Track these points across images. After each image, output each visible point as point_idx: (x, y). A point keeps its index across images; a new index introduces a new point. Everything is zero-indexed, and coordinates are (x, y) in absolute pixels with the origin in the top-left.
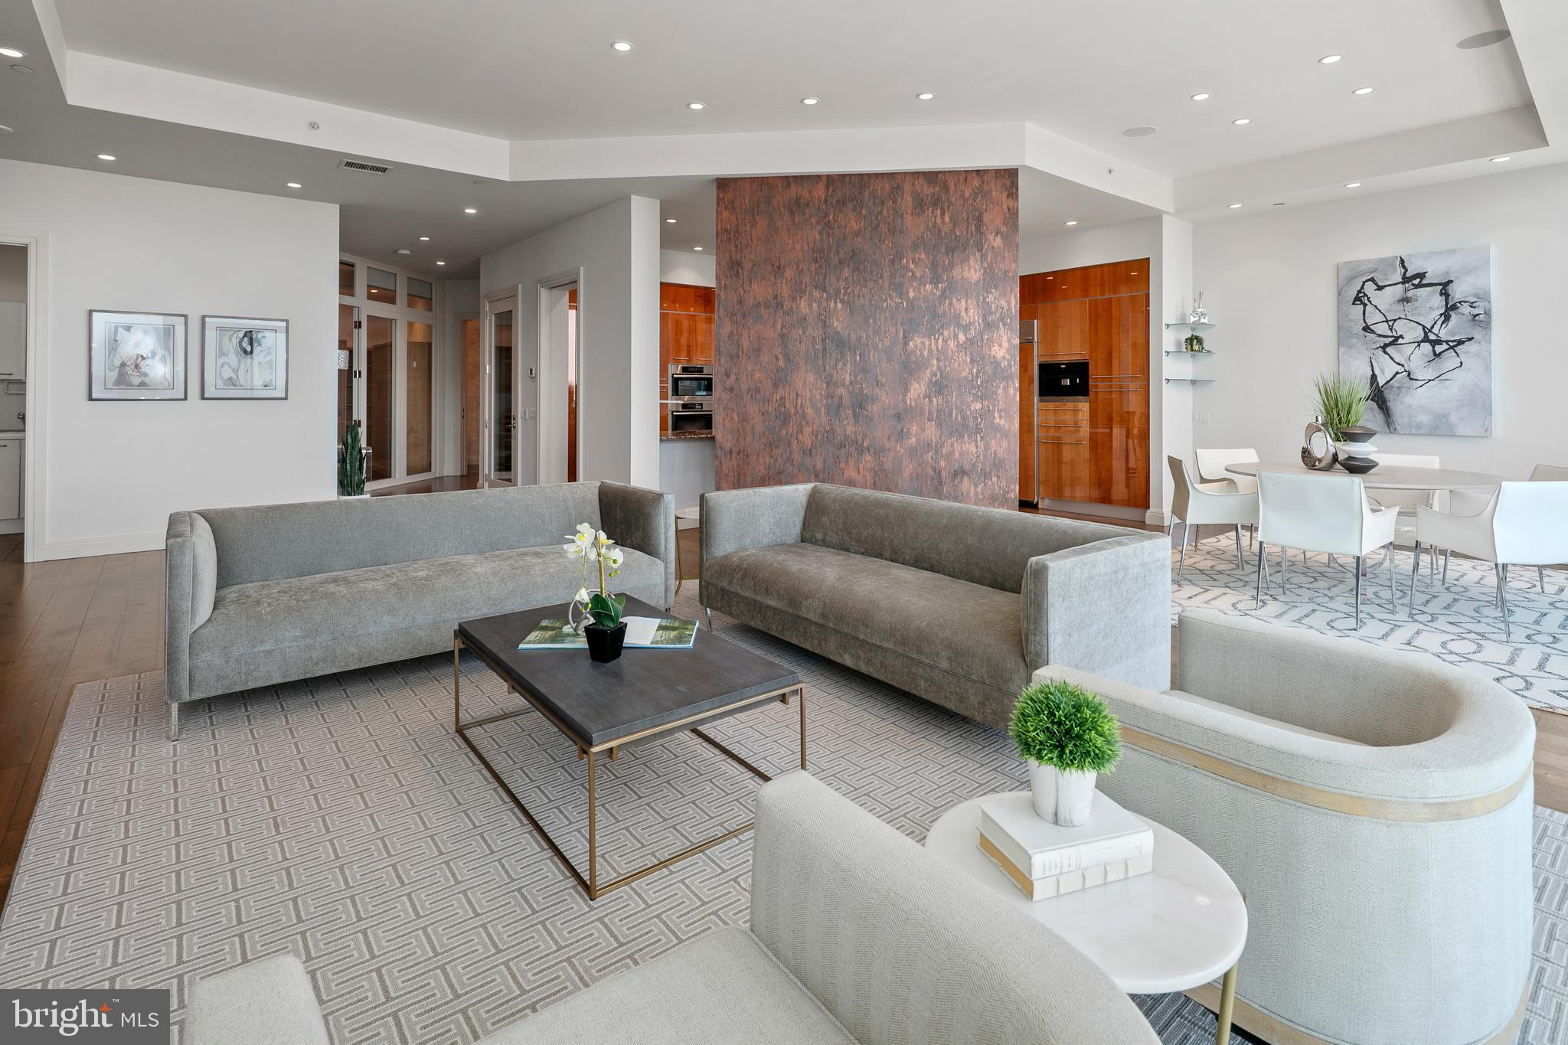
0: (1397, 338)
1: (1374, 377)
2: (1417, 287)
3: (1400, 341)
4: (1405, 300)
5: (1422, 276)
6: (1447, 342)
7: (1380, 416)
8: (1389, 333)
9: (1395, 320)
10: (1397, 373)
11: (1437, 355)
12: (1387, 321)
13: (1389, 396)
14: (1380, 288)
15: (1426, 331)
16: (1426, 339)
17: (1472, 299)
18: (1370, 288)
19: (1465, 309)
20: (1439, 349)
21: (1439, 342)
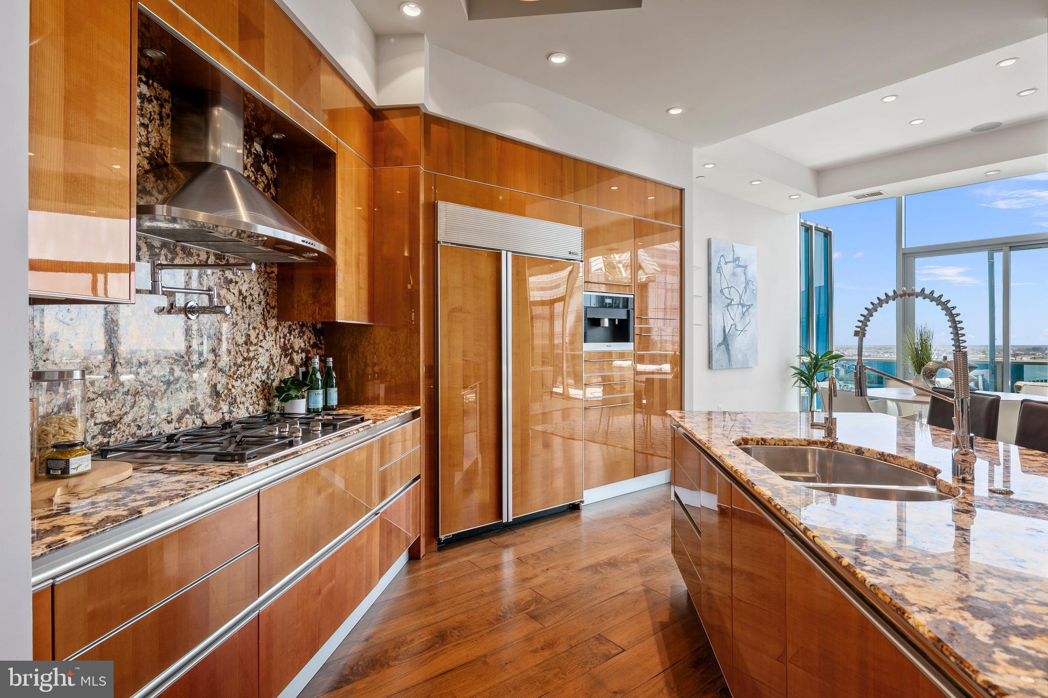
0: (731, 302)
1: (724, 327)
2: (738, 266)
3: (733, 303)
4: (734, 274)
5: (738, 259)
6: (746, 305)
7: (726, 356)
8: (729, 297)
9: (731, 287)
10: (732, 325)
11: (744, 314)
12: (728, 288)
13: (730, 342)
14: (726, 263)
15: (741, 297)
16: (740, 304)
17: (752, 280)
18: (723, 262)
19: (750, 286)
20: (745, 309)
21: (743, 306)
